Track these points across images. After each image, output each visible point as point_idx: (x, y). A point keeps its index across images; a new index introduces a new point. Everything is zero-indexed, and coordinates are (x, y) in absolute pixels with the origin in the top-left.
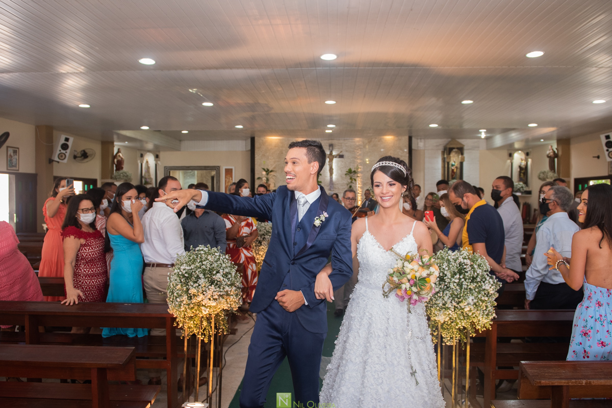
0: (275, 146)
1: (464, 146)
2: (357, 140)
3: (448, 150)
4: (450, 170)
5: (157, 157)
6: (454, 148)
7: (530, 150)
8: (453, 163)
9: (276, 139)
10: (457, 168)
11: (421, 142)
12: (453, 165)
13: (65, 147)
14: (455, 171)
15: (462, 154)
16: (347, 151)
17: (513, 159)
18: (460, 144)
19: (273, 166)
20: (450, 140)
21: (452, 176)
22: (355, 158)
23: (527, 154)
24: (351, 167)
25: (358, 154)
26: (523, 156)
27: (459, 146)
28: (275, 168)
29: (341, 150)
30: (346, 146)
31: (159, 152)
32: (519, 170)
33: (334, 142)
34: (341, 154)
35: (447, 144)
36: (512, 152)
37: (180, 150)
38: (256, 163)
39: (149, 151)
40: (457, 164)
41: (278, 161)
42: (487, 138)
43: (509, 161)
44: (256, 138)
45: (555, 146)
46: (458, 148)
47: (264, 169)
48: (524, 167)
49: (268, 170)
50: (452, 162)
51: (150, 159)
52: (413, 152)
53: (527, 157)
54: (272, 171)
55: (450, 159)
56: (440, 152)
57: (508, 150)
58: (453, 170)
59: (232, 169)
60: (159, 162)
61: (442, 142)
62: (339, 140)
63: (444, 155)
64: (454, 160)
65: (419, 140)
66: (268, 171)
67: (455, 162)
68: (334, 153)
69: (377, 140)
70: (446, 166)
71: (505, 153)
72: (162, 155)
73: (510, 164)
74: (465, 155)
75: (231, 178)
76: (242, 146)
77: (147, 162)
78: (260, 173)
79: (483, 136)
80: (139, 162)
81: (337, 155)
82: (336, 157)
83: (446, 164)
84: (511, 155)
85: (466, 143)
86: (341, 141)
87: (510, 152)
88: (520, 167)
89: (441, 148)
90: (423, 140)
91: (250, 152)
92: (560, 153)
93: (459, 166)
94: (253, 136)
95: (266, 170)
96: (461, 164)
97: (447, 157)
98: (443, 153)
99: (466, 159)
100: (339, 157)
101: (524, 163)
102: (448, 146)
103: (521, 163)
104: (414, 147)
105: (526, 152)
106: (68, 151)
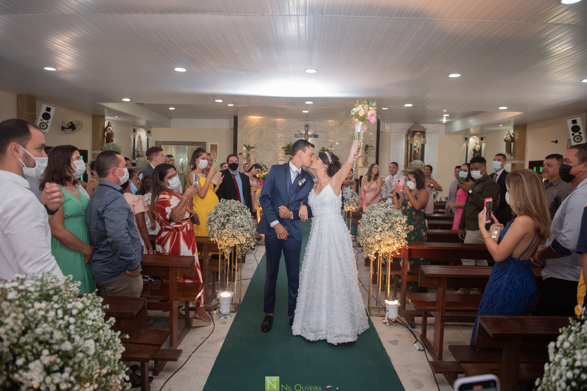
0: (256, 125)
1: (426, 129)
2: (331, 122)
3: (411, 133)
4: (413, 151)
5: (149, 132)
6: (417, 132)
7: (485, 135)
8: (416, 145)
9: (257, 119)
10: (418, 149)
11: (387, 125)
12: (415, 147)
13: (46, 116)
14: (417, 152)
15: (424, 137)
16: (321, 132)
17: (469, 143)
18: (423, 128)
19: (254, 144)
20: (413, 124)
21: (414, 156)
22: (328, 138)
23: (482, 139)
24: (324, 146)
25: (331, 135)
26: (478, 141)
27: (421, 130)
28: (255, 145)
29: (315, 130)
30: (320, 127)
31: (151, 127)
32: (473, 152)
33: (310, 123)
34: (315, 134)
35: (411, 128)
36: (468, 137)
37: (170, 127)
38: (238, 140)
39: (141, 127)
40: (419, 146)
41: (259, 139)
42: (447, 124)
43: (465, 144)
44: (239, 117)
45: (512, 132)
46: (420, 132)
47: (245, 146)
48: (478, 150)
49: (249, 146)
50: (414, 144)
51: (142, 134)
52: (381, 133)
53: (482, 141)
54: (252, 148)
55: (413, 141)
56: (404, 135)
57: (464, 135)
58: (415, 151)
59: (217, 145)
60: (150, 137)
61: (406, 126)
62: (314, 121)
63: (408, 138)
64: (417, 142)
65: (386, 124)
66: (249, 148)
67: (417, 144)
68: (309, 133)
69: (348, 122)
70: (409, 147)
71: (462, 138)
72: (153, 130)
73: (466, 147)
74: (427, 138)
75: (216, 154)
76: (226, 124)
77: (140, 137)
78: (241, 149)
79: (444, 120)
80: (132, 136)
81: (312, 135)
82: (311, 137)
83: (409, 146)
84: (466, 139)
85: (428, 127)
86: (316, 123)
87: (466, 136)
88: (474, 150)
89: (406, 131)
90: (389, 124)
91: (233, 130)
92: (516, 138)
93: (420, 148)
94: (236, 115)
95: (248, 146)
96: (423, 146)
97: (411, 140)
98: (407, 136)
99: (427, 142)
100: (314, 137)
101: (478, 147)
102: (412, 130)
103: (475, 147)
104: (381, 130)
105: (480, 137)
106: (50, 120)
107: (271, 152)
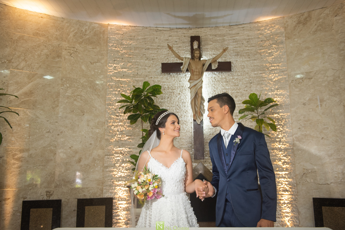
16: (237, 54)
30: (235, 41)
82: (209, 69)
100: (219, 69)
107: (86, 117)
